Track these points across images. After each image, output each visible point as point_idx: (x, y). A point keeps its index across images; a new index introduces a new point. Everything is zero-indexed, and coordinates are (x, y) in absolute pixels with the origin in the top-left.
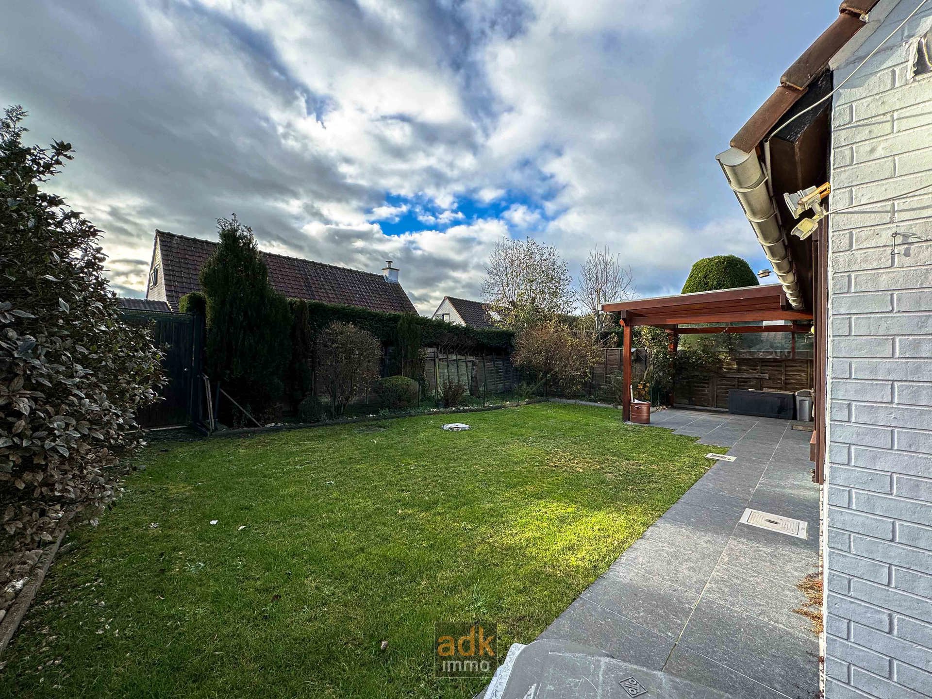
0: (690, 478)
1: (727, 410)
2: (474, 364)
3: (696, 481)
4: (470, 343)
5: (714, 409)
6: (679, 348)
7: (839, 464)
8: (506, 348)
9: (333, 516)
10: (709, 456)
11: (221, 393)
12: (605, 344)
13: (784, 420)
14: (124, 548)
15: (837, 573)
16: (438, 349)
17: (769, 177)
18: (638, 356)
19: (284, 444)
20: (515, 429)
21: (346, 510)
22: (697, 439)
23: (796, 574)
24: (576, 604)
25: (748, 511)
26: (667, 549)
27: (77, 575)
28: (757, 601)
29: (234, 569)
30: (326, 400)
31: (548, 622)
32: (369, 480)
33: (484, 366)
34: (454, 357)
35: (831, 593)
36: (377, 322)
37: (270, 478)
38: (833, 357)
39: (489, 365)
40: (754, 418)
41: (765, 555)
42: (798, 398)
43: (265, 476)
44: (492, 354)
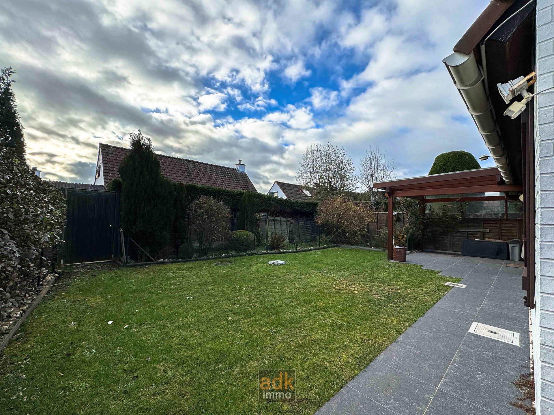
0: (433, 299)
1: (460, 253)
2: (291, 223)
3: (437, 301)
4: (289, 210)
5: (450, 252)
6: (426, 212)
7: (549, 294)
8: (312, 213)
9: (186, 320)
10: (447, 284)
11: (130, 240)
12: (377, 209)
13: (500, 260)
14: (51, 338)
15: (549, 383)
16: (268, 214)
17: (485, 76)
18: (398, 217)
19: (167, 272)
20: (315, 264)
21: (195, 316)
22: (438, 272)
23: (512, 373)
24: (343, 391)
25: (474, 324)
26: (414, 350)
27: (16, 355)
28: (482, 394)
29: (114, 355)
30: (196, 245)
31: (320, 404)
32: (215, 296)
33: (298, 224)
34: (278, 218)
35: (544, 399)
36: (229, 197)
37: (153, 294)
38: (541, 208)
39: (302, 223)
40: (480, 258)
41: (487, 358)
42: (510, 246)
43: (150, 293)
44: (303, 217)
